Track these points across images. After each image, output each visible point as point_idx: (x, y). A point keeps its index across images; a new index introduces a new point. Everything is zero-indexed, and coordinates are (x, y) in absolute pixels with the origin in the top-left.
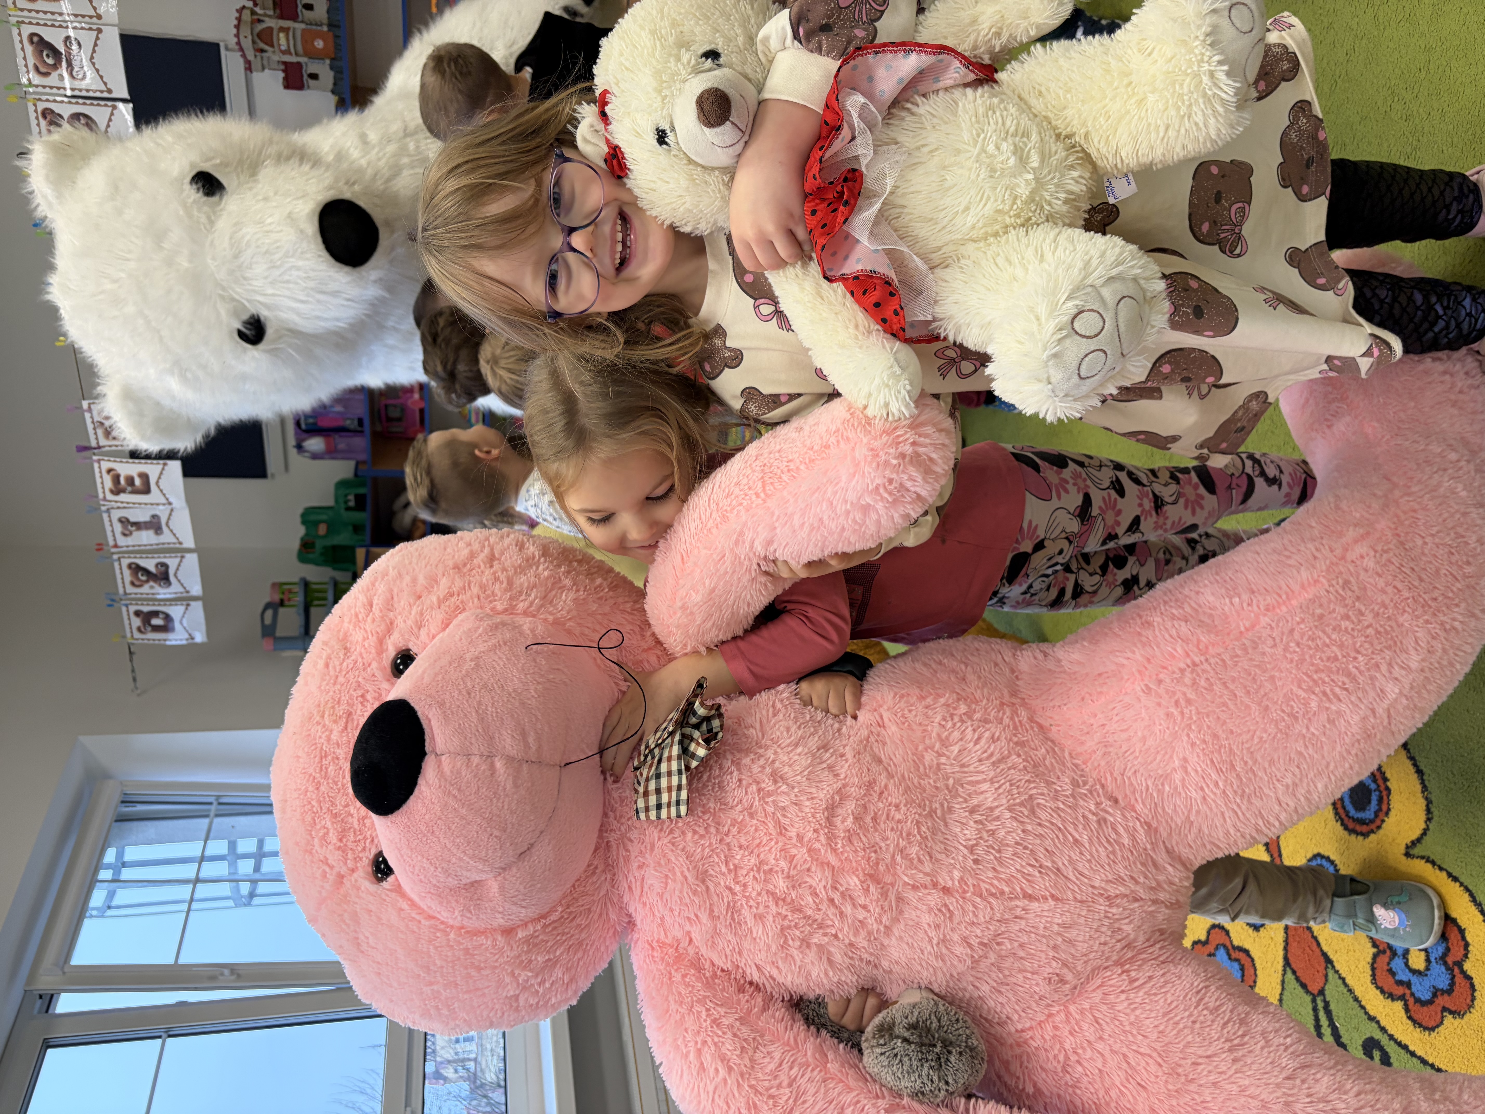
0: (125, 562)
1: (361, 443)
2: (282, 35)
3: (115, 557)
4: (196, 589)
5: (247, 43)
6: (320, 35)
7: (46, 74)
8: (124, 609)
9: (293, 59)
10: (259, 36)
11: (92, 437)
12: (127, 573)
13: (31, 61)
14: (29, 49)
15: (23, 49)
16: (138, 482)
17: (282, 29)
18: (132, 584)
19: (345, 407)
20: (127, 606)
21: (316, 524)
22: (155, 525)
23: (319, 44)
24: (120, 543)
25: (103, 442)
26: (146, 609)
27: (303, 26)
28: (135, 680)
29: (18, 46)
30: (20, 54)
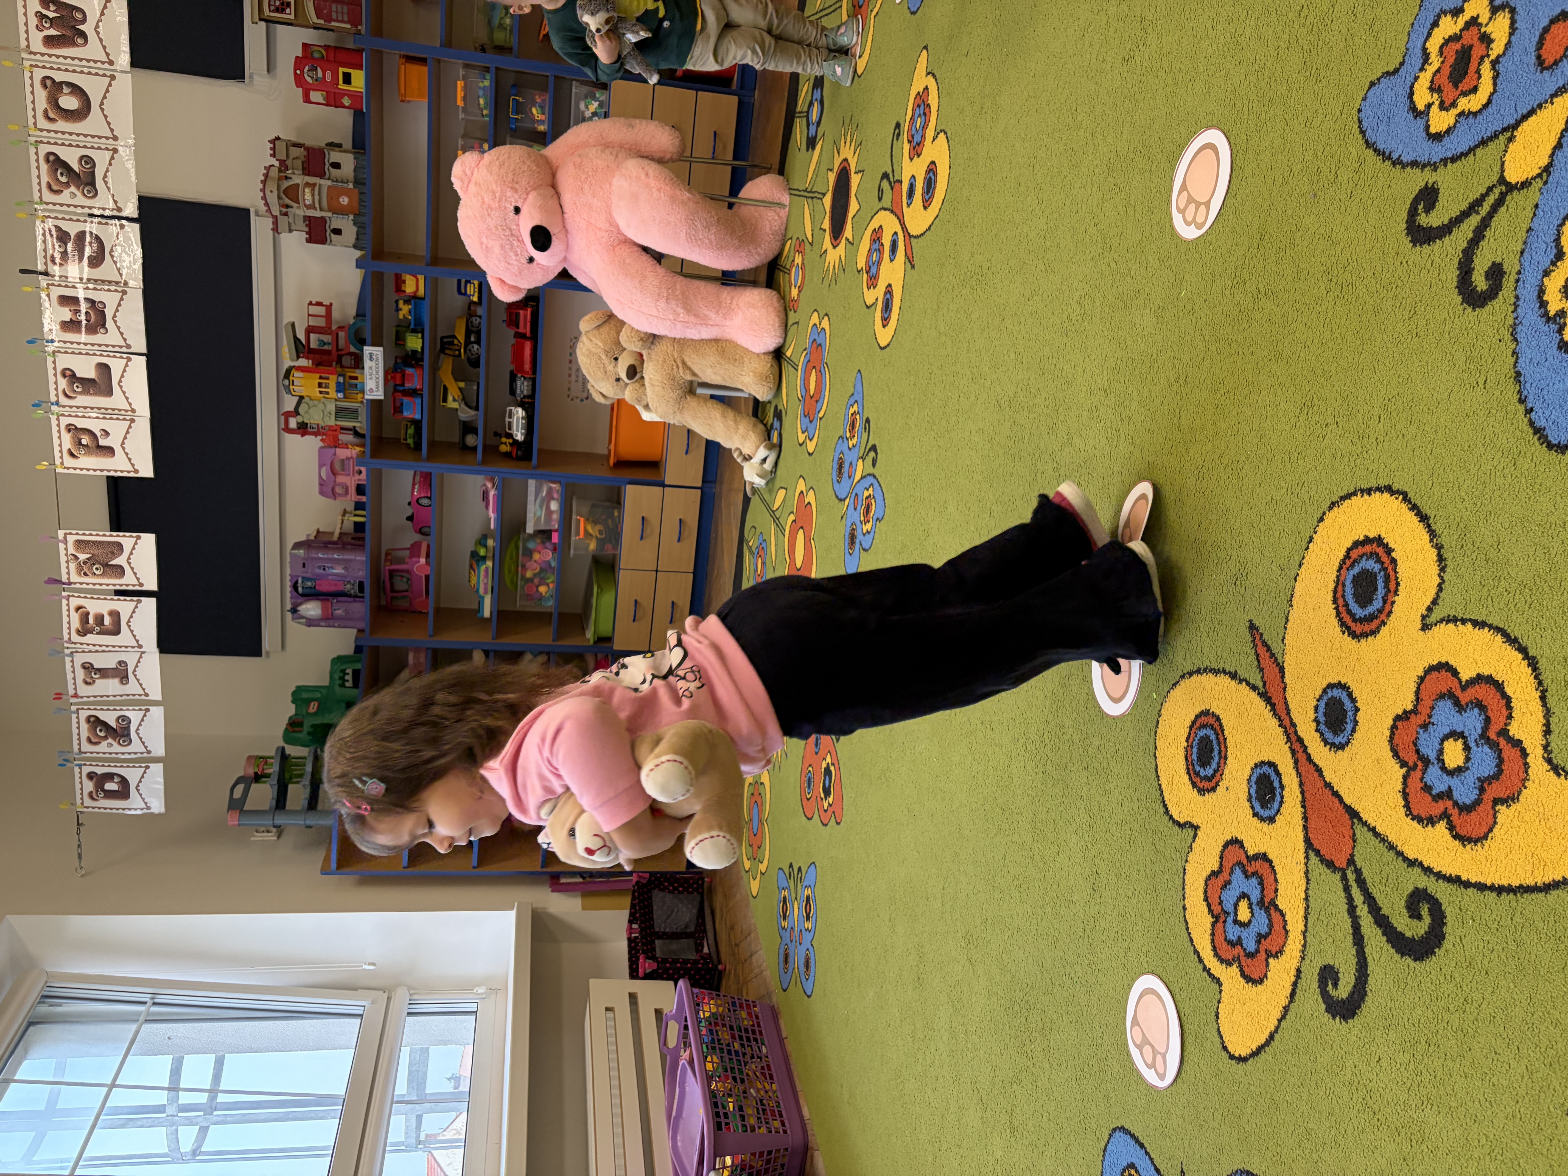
0: (84, 714)
1: (360, 609)
2: (307, 190)
3: (74, 708)
4: (159, 750)
5: (273, 198)
6: (346, 192)
7: (58, 192)
8: (77, 770)
9: (317, 214)
10: (286, 192)
11: (64, 571)
12: (84, 726)
13: (45, 179)
14: (44, 167)
15: (38, 168)
16: (107, 621)
17: (307, 184)
18: (89, 740)
19: (345, 568)
20: (80, 766)
21: (308, 702)
22: (121, 673)
23: (344, 200)
24: (80, 693)
25: (74, 578)
26: (100, 771)
27: (329, 183)
28: (80, 856)
29: (34, 164)
30: (35, 173)
